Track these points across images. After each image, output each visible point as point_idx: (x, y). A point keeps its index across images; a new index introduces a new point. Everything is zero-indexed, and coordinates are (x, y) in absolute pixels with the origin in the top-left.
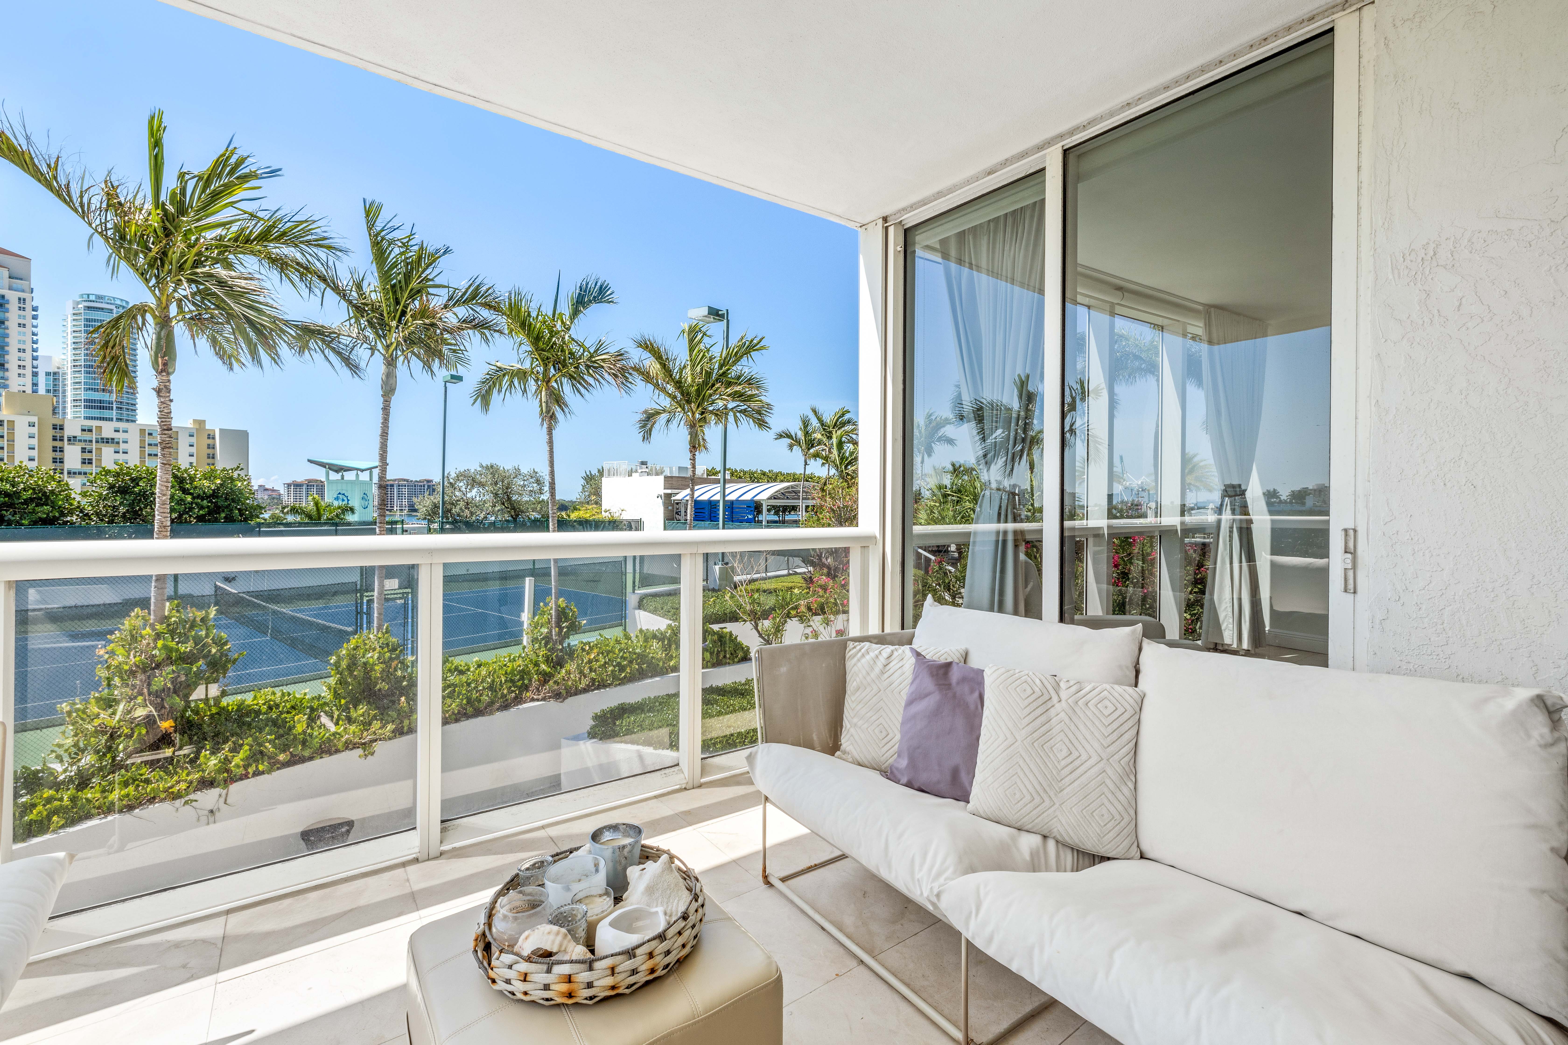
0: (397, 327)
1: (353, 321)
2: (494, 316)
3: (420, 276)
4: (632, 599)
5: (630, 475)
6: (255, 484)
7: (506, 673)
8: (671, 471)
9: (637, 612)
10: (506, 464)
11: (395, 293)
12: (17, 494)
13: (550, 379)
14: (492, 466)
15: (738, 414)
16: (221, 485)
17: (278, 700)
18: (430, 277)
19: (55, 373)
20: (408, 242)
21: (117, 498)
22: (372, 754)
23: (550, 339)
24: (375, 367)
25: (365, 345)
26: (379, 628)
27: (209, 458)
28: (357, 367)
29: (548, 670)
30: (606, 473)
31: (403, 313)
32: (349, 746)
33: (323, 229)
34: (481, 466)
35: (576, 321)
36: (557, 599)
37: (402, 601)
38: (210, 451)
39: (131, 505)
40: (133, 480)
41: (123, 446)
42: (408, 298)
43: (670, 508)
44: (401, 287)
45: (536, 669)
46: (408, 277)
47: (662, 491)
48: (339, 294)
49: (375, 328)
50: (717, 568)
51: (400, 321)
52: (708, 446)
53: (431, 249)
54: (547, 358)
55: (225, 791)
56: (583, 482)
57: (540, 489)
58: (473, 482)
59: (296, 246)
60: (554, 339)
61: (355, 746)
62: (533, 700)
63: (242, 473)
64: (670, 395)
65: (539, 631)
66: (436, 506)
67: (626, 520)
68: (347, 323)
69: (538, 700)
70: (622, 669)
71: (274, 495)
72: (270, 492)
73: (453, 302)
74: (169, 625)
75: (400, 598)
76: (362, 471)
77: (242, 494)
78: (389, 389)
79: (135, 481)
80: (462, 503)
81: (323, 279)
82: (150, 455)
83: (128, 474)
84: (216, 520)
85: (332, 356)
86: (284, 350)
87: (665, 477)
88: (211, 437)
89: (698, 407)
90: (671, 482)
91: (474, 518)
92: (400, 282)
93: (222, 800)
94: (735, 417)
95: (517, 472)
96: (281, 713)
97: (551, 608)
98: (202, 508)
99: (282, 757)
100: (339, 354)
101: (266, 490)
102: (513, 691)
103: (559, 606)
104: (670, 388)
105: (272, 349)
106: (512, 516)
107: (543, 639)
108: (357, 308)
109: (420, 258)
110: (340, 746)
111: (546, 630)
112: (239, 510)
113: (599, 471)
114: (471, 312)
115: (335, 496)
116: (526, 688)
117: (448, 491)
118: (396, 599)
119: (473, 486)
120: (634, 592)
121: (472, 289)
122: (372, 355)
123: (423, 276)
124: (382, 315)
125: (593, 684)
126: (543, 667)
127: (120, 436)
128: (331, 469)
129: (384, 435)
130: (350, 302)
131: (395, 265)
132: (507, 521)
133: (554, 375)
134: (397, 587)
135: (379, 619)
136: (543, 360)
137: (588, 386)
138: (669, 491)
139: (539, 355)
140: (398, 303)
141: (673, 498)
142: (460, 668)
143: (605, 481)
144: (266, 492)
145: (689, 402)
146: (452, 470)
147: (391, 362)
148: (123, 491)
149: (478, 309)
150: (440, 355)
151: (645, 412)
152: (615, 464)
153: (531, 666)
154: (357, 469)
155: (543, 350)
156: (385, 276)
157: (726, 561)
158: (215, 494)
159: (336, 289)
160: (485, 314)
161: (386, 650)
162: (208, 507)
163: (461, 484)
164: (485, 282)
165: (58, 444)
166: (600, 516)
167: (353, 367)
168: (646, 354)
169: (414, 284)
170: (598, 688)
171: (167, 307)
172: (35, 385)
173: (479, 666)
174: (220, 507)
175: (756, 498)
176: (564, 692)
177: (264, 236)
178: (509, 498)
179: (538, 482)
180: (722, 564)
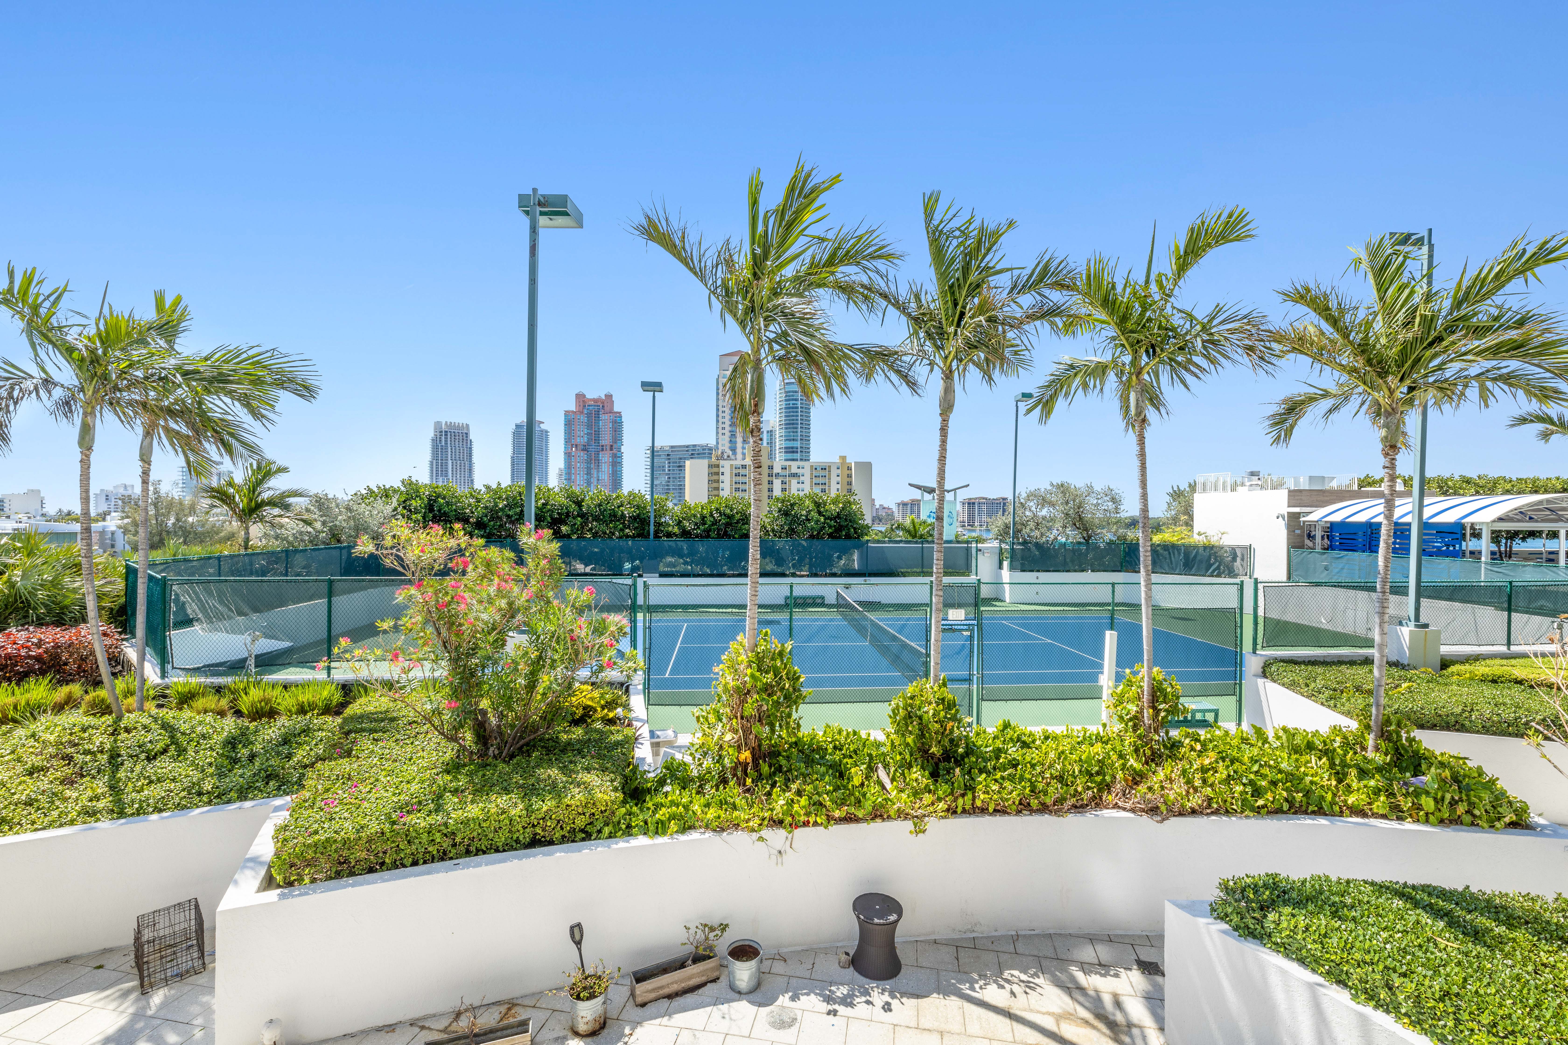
0: (956, 333)
1: (912, 336)
2: (1067, 298)
3: (979, 266)
4: (1252, 664)
5: (1233, 489)
7: (1080, 760)
8: (1297, 482)
9: (1261, 681)
10: (1078, 482)
11: (953, 294)
13: (1142, 369)
14: (1062, 485)
15: (1489, 384)
17: (843, 740)
18: (991, 265)
20: (967, 228)
22: (924, 831)
23: (1142, 314)
24: (933, 384)
25: (924, 361)
26: (936, 679)
27: (848, 485)
28: (914, 384)
29: (1138, 766)
30: (1199, 487)
31: (962, 314)
32: (902, 815)
33: (881, 237)
34: (1052, 485)
35: (1181, 283)
36: (1150, 668)
37: (968, 633)
38: (849, 480)
39: (790, 524)
40: (792, 505)
41: (802, 478)
42: (967, 296)
43: (1298, 532)
44: (959, 285)
45: (1121, 762)
46: (966, 270)
47: (1285, 510)
48: (899, 308)
49: (933, 339)
50: (1405, 630)
51: (958, 325)
53: (992, 226)
54: (1138, 342)
55: (790, 836)
56: (1168, 498)
57: (1116, 508)
58: (1044, 501)
59: (858, 264)
60: (1148, 314)
61: (907, 817)
62: (1116, 806)
64: (1342, 368)
65: (1125, 708)
66: (1007, 526)
67: (1229, 546)
68: (908, 340)
69: (1124, 809)
70: (1257, 792)
71: (889, 512)
72: (880, 512)
73: (1018, 288)
75: (966, 630)
78: (947, 406)
80: (1032, 524)
81: (885, 296)
83: (789, 501)
84: (840, 537)
85: (894, 377)
86: (852, 378)
87: (1290, 491)
88: (849, 469)
89: (1402, 380)
90: (1296, 497)
91: (1044, 539)
92: (958, 279)
93: (788, 843)
94: (1483, 390)
95: (1090, 489)
96: (845, 756)
97: (1142, 678)
98: (830, 527)
99: (837, 814)
100: (898, 372)
102: (1089, 788)
103: (1154, 679)
104: (1344, 356)
105: (840, 378)
106: (1084, 538)
107: (1131, 720)
108: (916, 320)
109: (979, 242)
110: (892, 813)
111: (1135, 709)
113: (1190, 485)
114: (1038, 298)
115: (928, 514)
116: (1108, 787)
117: (1019, 512)
118: (962, 630)
119: (1043, 506)
120: (1254, 652)
121: (1041, 265)
122: (932, 370)
123: (983, 265)
124: (940, 323)
125: (1209, 806)
126: (1132, 762)
127: (800, 471)
128: (921, 489)
129: (942, 459)
130: (909, 315)
131: (953, 260)
132: (1079, 543)
133: (1147, 364)
134: (962, 618)
135: (935, 669)
136: (1132, 346)
137: (1198, 372)
138: (1297, 510)
139: (1127, 340)
140: (956, 304)
141: (1302, 519)
142: (1024, 738)
143: (1199, 497)
145: (1383, 374)
146: (1022, 490)
147: (948, 376)
148: (786, 514)
149: (1046, 292)
150: (1002, 359)
151: (1285, 401)
152: (1212, 477)
153: (1114, 757)
155: (1132, 332)
156: (942, 276)
157: (1423, 620)
158: (838, 516)
159: (897, 305)
160: (1056, 296)
161: (941, 707)
163: (1032, 504)
164: (1056, 255)
166: (1191, 540)
167: (912, 384)
168: (1302, 309)
169: (973, 277)
170: (1216, 812)
171: (758, 350)
173: (1047, 738)
175: (1467, 519)
176: (1163, 808)
177: (831, 262)
178: (1081, 518)
179: (1113, 500)
180: (1417, 626)
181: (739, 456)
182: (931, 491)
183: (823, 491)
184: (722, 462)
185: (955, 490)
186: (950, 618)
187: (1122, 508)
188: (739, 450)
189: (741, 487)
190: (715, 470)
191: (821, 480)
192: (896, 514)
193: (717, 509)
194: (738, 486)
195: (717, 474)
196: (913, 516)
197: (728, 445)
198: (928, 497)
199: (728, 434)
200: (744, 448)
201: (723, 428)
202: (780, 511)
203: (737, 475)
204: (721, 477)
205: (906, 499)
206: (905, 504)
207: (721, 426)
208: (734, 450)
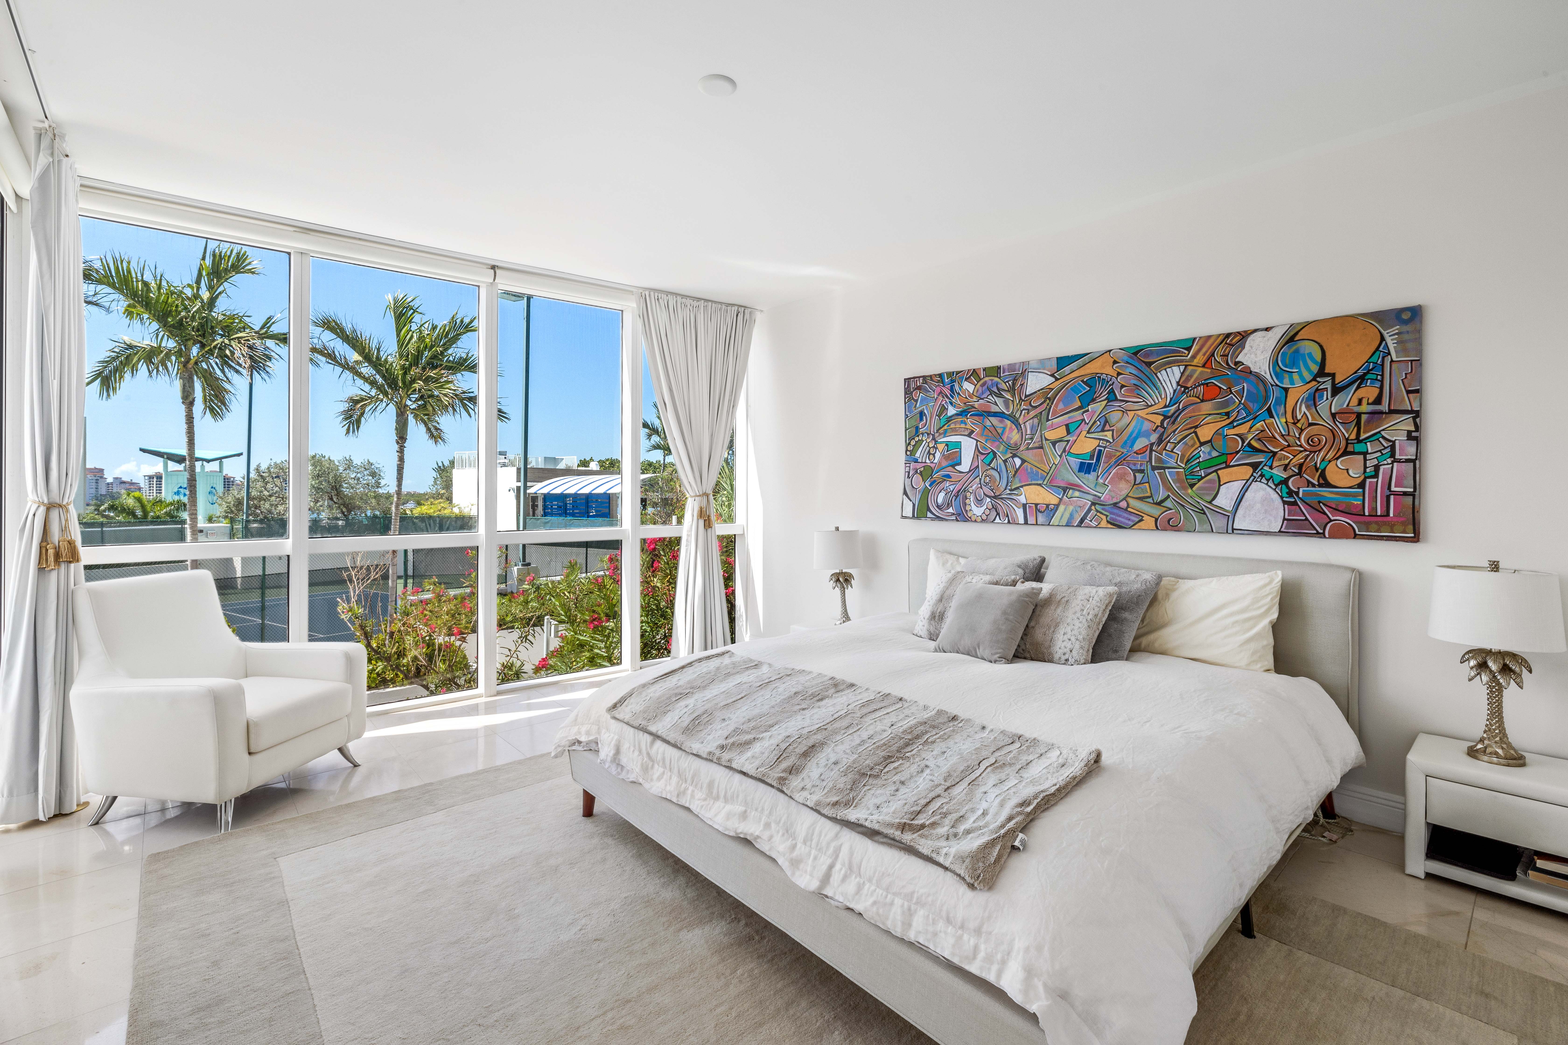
8: (537, 462)
10: (335, 456)
30: (459, 464)
47: (515, 484)
50: (515, 568)
52: (445, 436)
56: (434, 474)
57: (376, 483)
64: (366, 379)
66: (239, 503)
72: (127, 486)
76: (208, 461)
95: (349, 464)
101: (124, 482)
104: (367, 370)
106: (343, 513)
113: (451, 462)
115: (176, 490)
128: (169, 458)
132: (336, 518)
143: (455, 472)
144: (122, 485)
157: (527, 561)
166: (446, 512)
175: (608, 492)
178: (338, 493)
179: (373, 474)
180: (523, 565)
182: (180, 459)
187: (383, 482)
198: (173, 466)
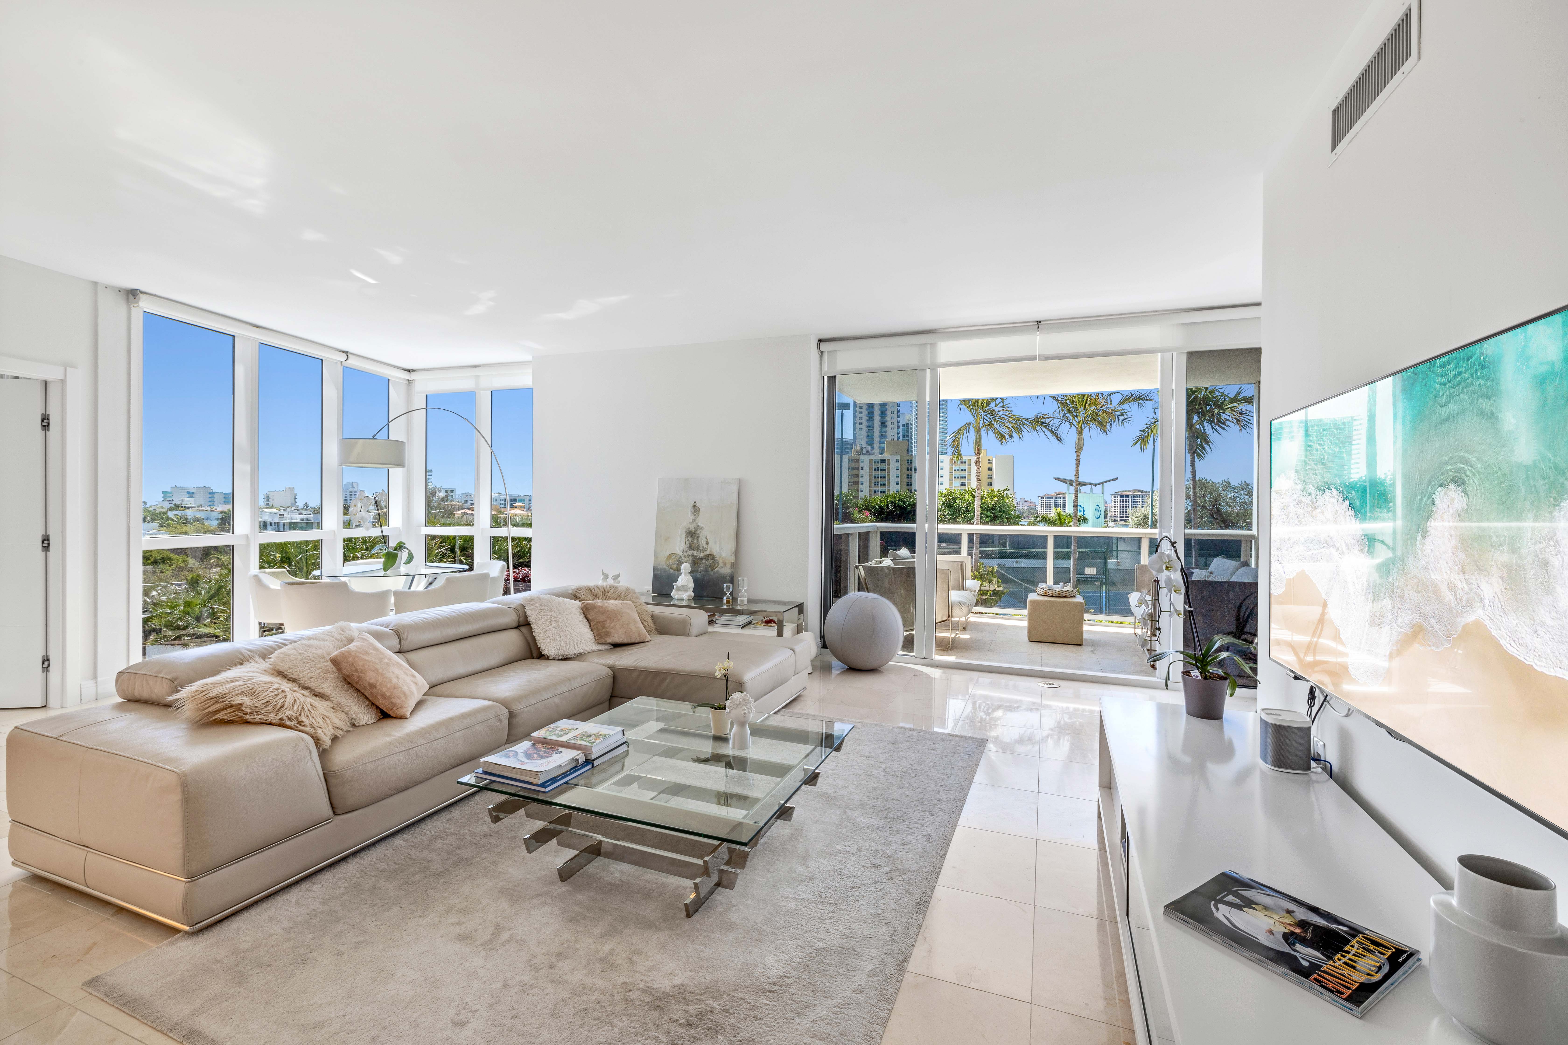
0: (1083, 411)
1: (1060, 409)
6: (1018, 497)
10: (1215, 479)
12: (905, 508)
16: (997, 501)
19: (907, 424)
21: (946, 510)
24: (1072, 436)
25: (1067, 423)
27: (989, 478)
38: (989, 473)
40: (953, 499)
49: (1072, 413)
63: (1009, 493)
68: (1058, 410)
71: (1032, 505)
74: (979, 573)
75: (1098, 581)
77: (1008, 507)
78: (1079, 449)
79: (954, 499)
82: (955, 477)
83: (951, 495)
85: (1049, 434)
86: (1025, 433)
88: (990, 462)
100: (1051, 431)
101: (1025, 502)
105: (1020, 433)
112: (1007, 518)
118: (1095, 581)
122: (1070, 429)
134: (1095, 573)
144: (1026, 504)
147: (1080, 432)
148: (949, 506)
154: (1091, 484)
158: (994, 508)
162: (990, 516)
165: (909, 473)
167: (1059, 439)
172: (898, 434)
174: (996, 516)
178: (1218, 510)
181: (876, 451)
183: (963, 484)
184: (861, 457)
185: (1102, 483)
186: (1086, 573)
188: (876, 445)
189: (880, 480)
190: (855, 465)
191: (960, 474)
192: (1039, 508)
193: (892, 502)
194: (877, 480)
195: (857, 469)
196: (1059, 510)
197: (865, 440)
199: (865, 429)
200: (880, 443)
201: (861, 424)
202: (944, 504)
203: (877, 469)
204: (861, 472)
205: (1051, 492)
206: (1049, 498)
207: (858, 421)
208: (871, 444)
